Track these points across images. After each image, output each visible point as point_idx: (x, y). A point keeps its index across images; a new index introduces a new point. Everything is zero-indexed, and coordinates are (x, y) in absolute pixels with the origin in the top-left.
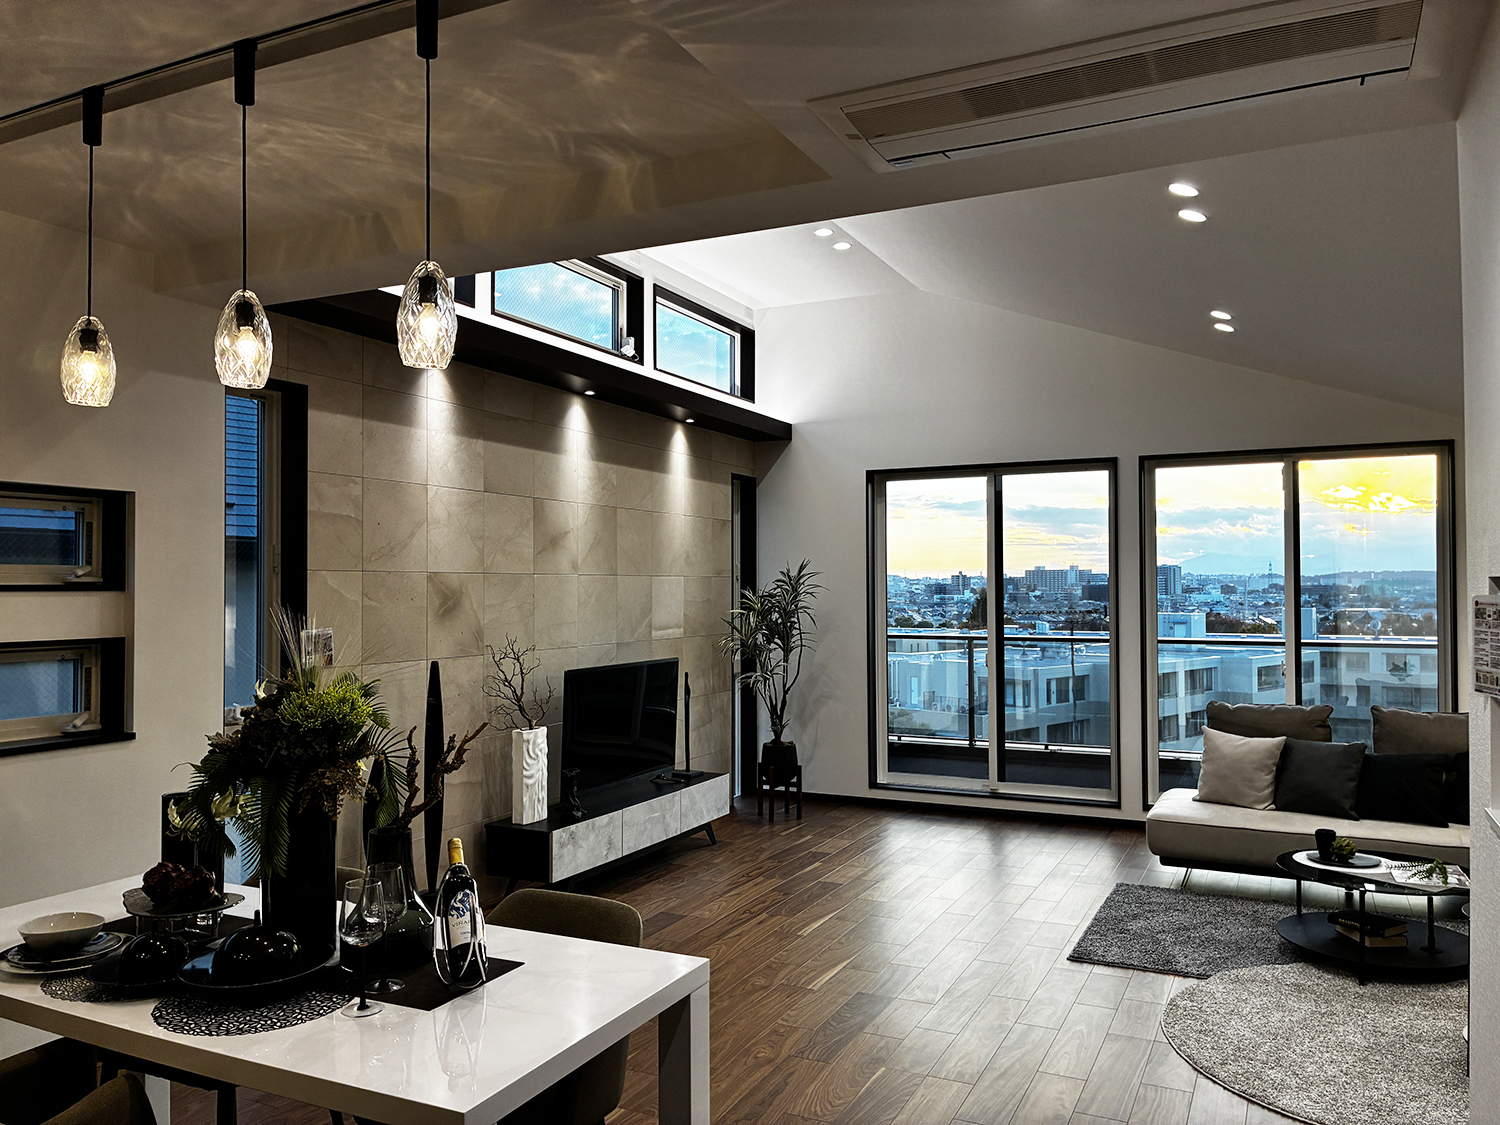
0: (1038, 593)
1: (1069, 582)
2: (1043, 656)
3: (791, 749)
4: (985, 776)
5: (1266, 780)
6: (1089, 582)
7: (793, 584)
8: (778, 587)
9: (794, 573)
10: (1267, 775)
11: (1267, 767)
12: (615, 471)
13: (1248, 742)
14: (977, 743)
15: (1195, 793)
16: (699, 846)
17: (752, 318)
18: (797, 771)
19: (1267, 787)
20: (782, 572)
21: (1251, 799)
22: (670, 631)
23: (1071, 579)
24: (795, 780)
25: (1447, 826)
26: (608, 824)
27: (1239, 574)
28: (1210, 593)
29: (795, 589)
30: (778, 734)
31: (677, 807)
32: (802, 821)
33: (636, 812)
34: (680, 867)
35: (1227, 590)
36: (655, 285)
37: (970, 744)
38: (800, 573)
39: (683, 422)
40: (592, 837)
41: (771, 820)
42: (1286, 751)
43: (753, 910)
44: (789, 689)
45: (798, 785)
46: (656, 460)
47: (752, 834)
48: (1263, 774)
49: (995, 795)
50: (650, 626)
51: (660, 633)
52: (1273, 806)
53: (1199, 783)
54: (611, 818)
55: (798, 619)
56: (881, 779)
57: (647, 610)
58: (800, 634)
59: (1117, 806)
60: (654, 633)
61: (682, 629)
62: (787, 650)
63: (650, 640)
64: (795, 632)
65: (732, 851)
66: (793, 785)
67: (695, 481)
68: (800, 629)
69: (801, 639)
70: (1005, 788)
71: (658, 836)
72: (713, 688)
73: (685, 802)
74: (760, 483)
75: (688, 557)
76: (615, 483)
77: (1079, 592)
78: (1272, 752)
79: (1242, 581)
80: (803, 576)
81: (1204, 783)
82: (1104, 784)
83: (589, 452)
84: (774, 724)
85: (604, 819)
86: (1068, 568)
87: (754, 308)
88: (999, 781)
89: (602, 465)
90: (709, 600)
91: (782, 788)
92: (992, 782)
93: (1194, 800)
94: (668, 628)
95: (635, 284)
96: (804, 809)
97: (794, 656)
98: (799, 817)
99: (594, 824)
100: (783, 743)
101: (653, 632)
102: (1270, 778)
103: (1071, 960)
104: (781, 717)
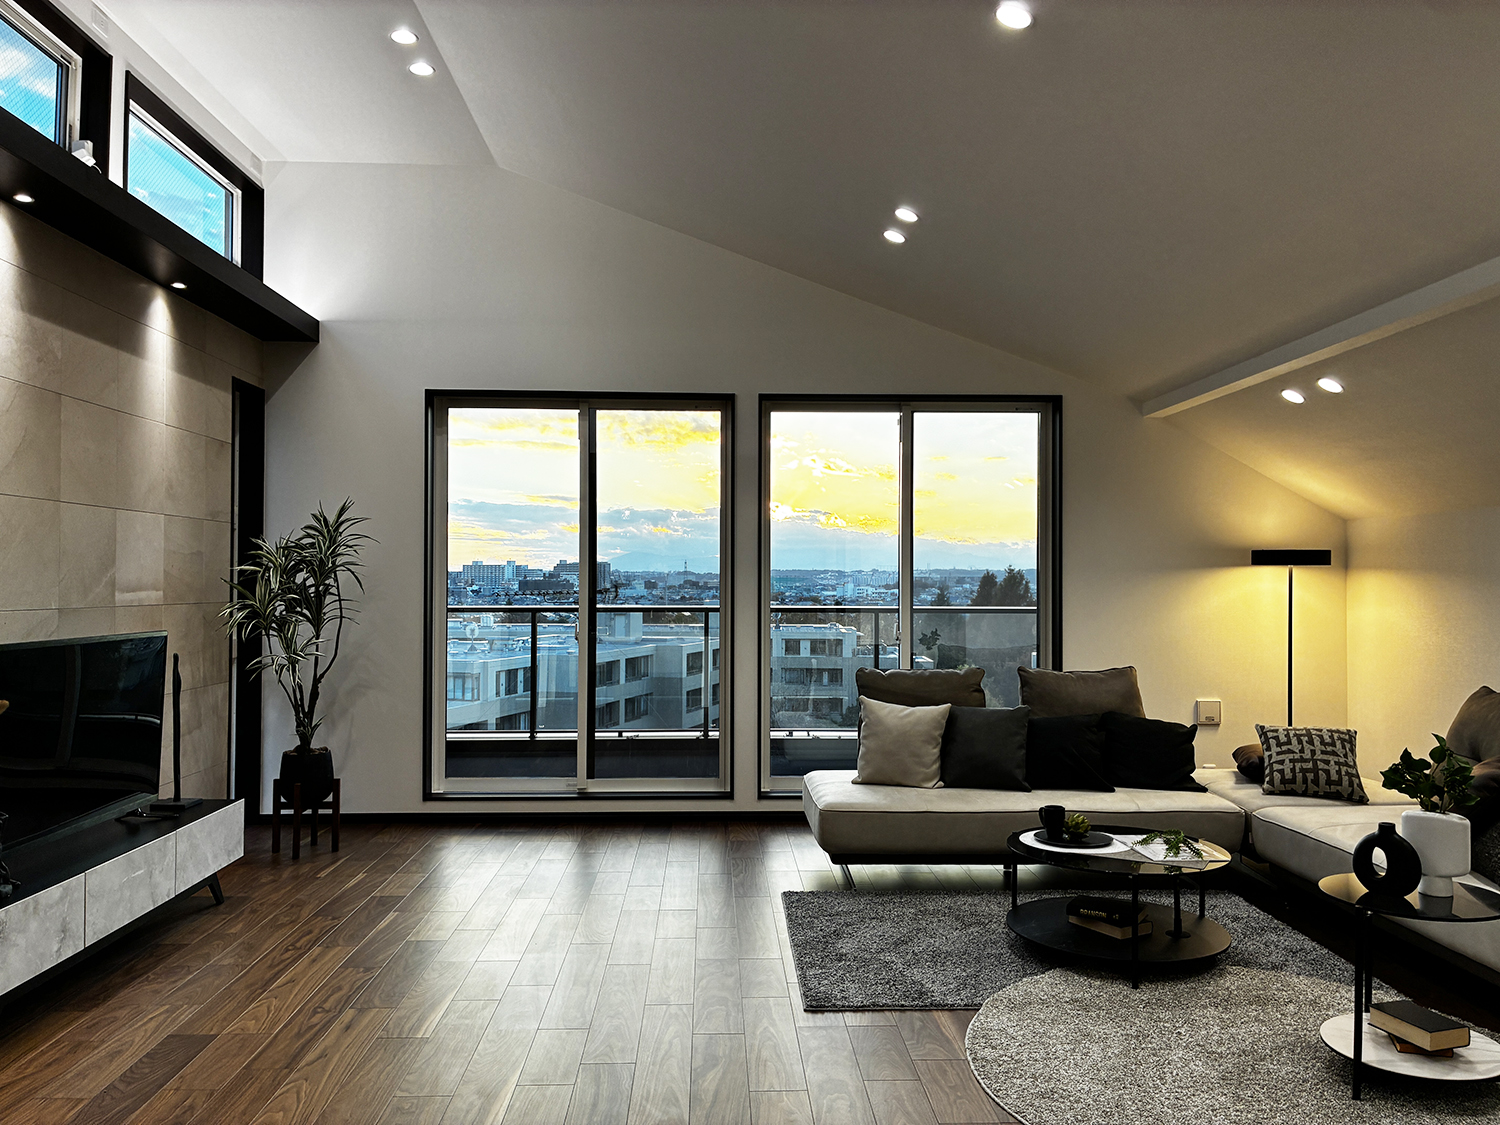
0: (475, 588)
1: (506, 577)
2: (491, 648)
3: (325, 757)
4: (573, 773)
5: (935, 754)
6: (525, 577)
7: (329, 531)
8: (309, 536)
9: (331, 519)
10: (935, 748)
11: (935, 739)
12: (61, 338)
13: (912, 713)
14: (539, 735)
15: (853, 774)
16: (200, 910)
17: (260, 172)
18: (334, 786)
19: (934, 762)
20: (314, 516)
21: (920, 777)
22: (143, 594)
23: (508, 573)
24: (330, 798)
25: (1113, 791)
26: (62, 899)
27: (659, 571)
28: (635, 588)
29: (333, 541)
30: (305, 739)
31: (170, 857)
32: (340, 853)
33: (107, 874)
34: (179, 947)
35: (650, 585)
36: (128, 73)
37: (532, 737)
38: (340, 515)
39: (166, 287)
40: (34, 925)
41: (296, 857)
42: (951, 719)
43: (327, 1006)
44: (322, 676)
45: (335, 805)
46: (127, 335)
47: (274, 881)
48: (930, 747)
49: (584, 796)
50: (112, 585)
51: (129, 596)
52: (941, 783)
53: (860, 763)
54: (65, 889)
55: (336, 580)
56: (437, 788)
57: (109, 560)
58: (340, 600)
59: (729, 796)
60: (119, 596)
61: (161, 593)
62: (317, 622)
63: (113, 607)
64: (328, 599)
65: (254, 911)
66: (327, 806)
67: (186, 378)
68: (339, 595)
69: (341, 608)
70: (596, 786)
71: (143, 906)
72: (205, 678)
73: (183, 847)
74: (269, 398)
75: (171, 486)
76: (59, 355)
77: (516, 587)
78: (939, 722)
79: (661, 577)
80: (343, 522)
81: (867, 762)
82: (711, 772)
83: (17, 297)
84: (299, 724)
85: (55, 891)
86: (505, 563)
87: (263, 159)
88: (588, 778)
89: (38, 321)
90: (199, 553)
91: (309, 812)
92: (581, 781)
93: (853, 782)
94: (140, 589)
95: (97, 63)
96: (341, 837)
97: (329, 629)
98: (335, 849)
99: (36, 902)
100: (312, 751)
101: (117, 594)
102: (936, 751)
103: (813, 1012)
104: (310, 714)
